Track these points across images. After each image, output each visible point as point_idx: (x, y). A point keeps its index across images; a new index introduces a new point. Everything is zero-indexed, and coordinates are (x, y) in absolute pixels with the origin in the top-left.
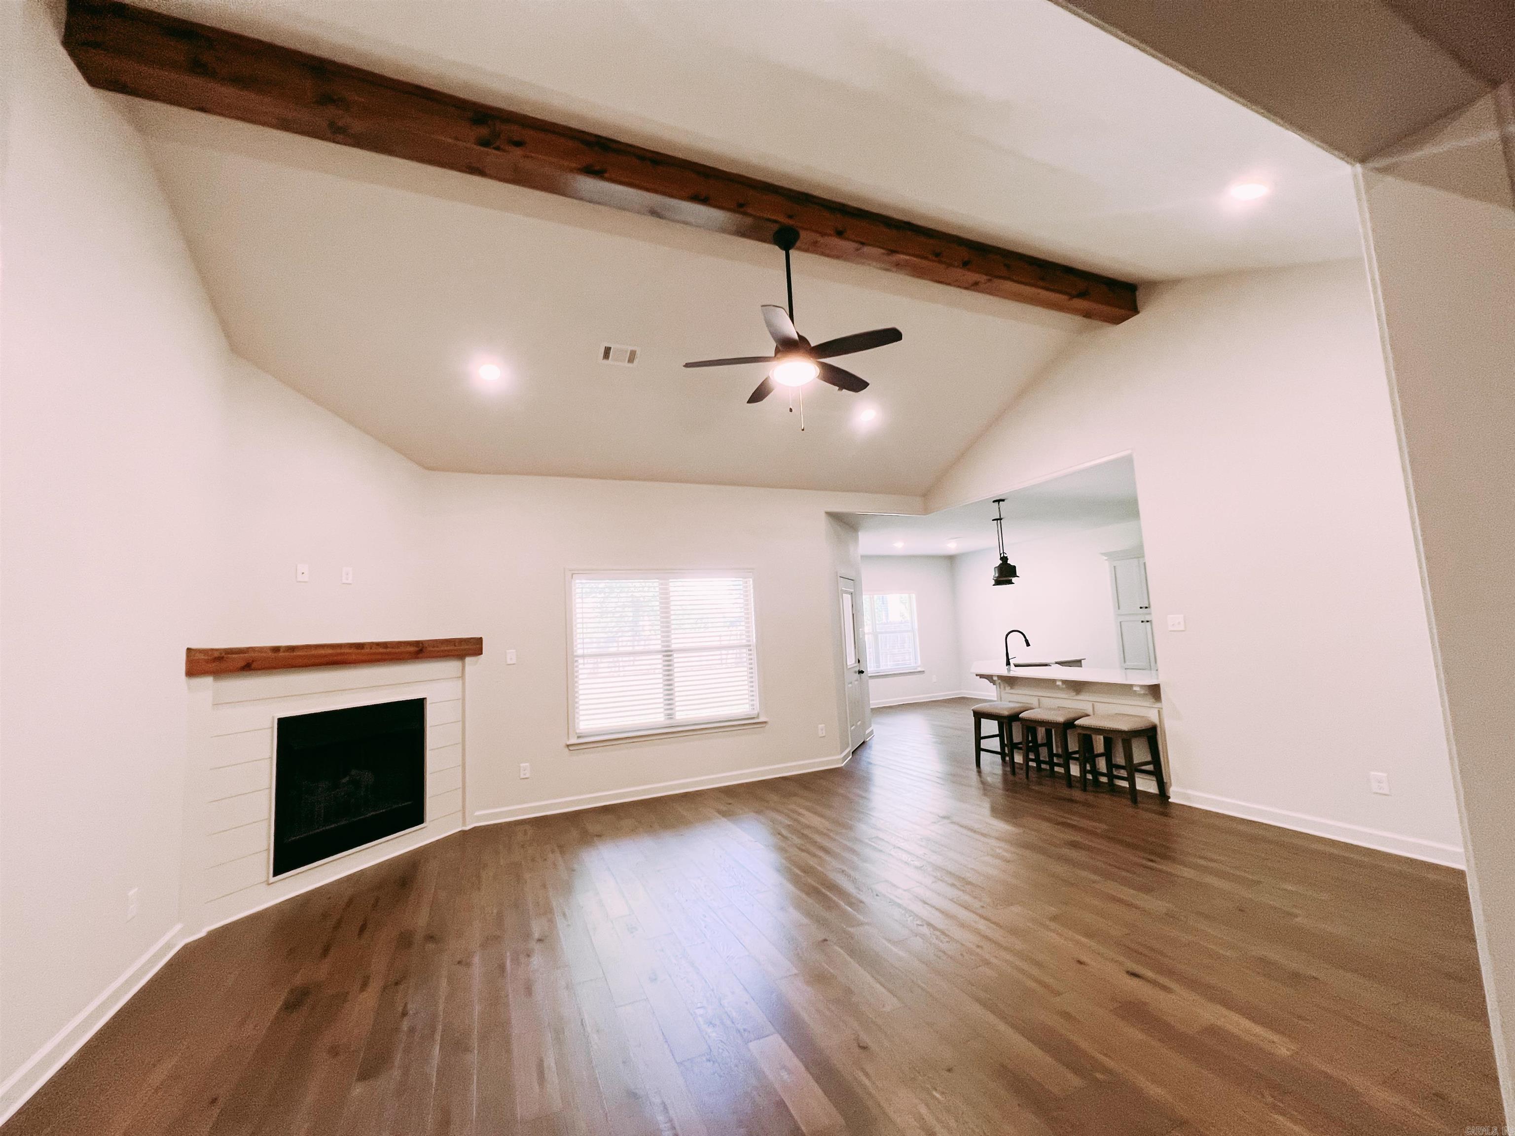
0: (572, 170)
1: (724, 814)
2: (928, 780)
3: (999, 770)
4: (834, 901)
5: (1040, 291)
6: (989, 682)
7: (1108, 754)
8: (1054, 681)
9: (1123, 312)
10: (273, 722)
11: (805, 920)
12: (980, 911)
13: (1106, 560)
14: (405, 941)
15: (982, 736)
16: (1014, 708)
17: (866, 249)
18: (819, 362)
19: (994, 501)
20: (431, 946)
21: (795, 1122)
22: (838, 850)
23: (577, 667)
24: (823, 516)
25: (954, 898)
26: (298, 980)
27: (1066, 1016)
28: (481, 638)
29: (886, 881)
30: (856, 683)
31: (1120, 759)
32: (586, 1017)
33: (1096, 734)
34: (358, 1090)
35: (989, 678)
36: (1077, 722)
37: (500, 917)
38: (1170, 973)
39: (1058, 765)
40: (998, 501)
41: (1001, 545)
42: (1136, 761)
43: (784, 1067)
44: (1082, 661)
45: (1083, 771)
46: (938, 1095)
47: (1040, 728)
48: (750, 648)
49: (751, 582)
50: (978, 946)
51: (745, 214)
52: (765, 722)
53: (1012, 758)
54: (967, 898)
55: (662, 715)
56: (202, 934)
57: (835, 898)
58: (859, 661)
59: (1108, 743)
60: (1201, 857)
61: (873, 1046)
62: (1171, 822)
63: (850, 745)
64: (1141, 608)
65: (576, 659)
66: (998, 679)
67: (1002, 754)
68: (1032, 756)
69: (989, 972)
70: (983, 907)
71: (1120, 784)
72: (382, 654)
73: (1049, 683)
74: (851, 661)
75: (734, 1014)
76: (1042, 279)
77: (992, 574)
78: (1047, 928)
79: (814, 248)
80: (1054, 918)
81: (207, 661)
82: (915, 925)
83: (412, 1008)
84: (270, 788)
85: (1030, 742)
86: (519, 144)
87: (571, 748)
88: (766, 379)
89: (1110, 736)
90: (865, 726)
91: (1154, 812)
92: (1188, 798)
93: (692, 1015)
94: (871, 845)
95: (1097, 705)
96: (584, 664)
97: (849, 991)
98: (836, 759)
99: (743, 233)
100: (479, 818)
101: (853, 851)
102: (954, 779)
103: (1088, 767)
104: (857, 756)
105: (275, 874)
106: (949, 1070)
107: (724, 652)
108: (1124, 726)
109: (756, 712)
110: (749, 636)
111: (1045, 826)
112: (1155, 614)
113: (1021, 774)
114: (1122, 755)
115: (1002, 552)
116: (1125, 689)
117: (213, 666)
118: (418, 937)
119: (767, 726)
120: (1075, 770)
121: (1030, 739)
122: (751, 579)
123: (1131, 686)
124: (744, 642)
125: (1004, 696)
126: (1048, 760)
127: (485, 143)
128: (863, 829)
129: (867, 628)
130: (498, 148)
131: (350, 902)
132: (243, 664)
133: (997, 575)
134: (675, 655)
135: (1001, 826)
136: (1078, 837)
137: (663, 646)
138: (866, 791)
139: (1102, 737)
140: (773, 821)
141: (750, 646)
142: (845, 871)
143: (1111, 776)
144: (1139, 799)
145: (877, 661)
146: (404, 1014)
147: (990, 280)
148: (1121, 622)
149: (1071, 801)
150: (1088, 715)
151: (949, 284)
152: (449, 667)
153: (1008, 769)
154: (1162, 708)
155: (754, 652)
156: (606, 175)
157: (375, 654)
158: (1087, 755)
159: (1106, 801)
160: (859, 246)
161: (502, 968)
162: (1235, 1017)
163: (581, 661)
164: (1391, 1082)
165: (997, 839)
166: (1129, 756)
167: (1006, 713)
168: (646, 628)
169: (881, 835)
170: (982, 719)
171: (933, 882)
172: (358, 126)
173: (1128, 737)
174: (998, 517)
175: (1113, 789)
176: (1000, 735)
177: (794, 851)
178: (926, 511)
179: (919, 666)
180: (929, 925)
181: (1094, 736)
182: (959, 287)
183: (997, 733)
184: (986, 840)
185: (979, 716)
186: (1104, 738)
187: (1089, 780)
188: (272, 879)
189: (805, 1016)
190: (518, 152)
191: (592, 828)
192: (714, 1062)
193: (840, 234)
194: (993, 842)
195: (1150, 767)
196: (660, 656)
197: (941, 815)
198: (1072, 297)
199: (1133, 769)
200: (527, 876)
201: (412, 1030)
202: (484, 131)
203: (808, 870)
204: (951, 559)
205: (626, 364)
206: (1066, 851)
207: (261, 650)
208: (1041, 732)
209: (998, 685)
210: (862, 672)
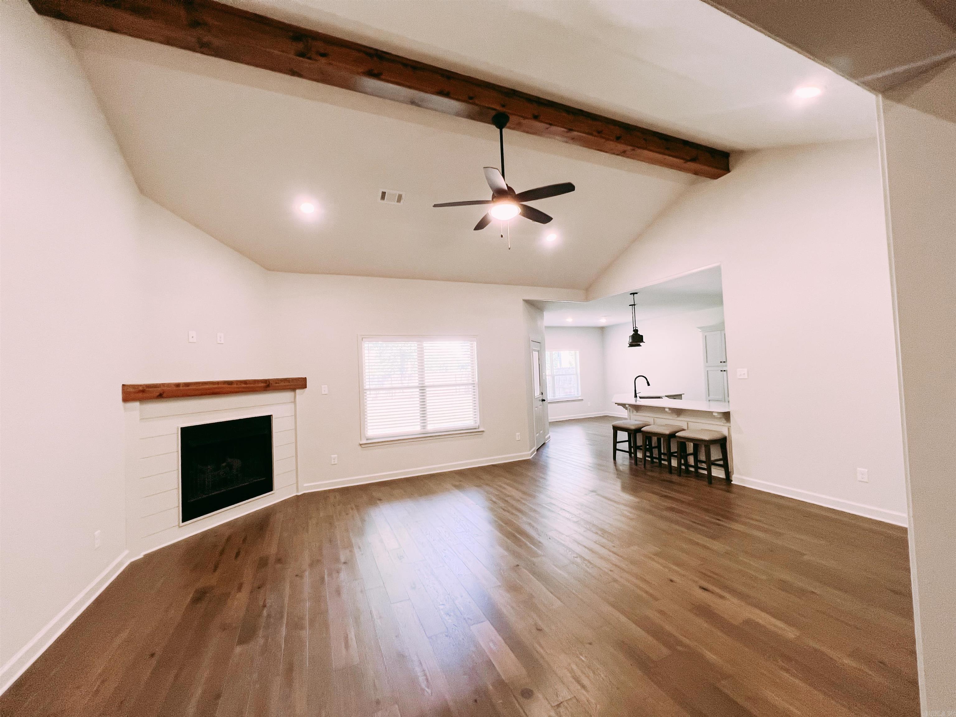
0: (358, 73)
1: (458, 487)
2: (583, 468)
3: (627, 462)
4: (523, 542)
5: (667, 157)
6: (623, 408)
7: (695, 454)
8: (664, 408)
9: (720, 171)
10: (178, 431)
11: (506, 553)
12: (614, 550)
13: (700, 331)
14: (263, 563)
15: (617, 441)
16: (638, 424)
17: (554, 128)
18: (521, 204)
19: (631, 294)
20: (279, 566)
21: (498, 673)
22: (527, 511)
23: (366, 396)
24: (522, 303)
25: (596, 541)
26: (200, 584)
27: (661, 612)
28: (306, 378)
29: (555, 530)
30: (540, 407)
31: (703, 457)
32: (373, 610)
33: (688, 442)
34: (238, 649)
35: (624, 405)
36: (677, 434)
37: (320, 549)
38: (725, 587)
39: (664, 460)
40: (634, 294)
41: (634, 322)
42: (712, 459)
43: (492, 641)
44: (682, 395)
45: (680, 464)
46: (583, 659)
47: (653, 437)
48: (474, 385)
49: (475, 344)
50: (611, 571)
51: (474, 104)
52: (483, 431)
53: (636, 455)
54: (604, 541)
55: (419, 426)
56: (141, 556)
57: (524, 540)
58: (542, 394)
59: (696, 447)
60: (749, 518)
61: (546, 629)
62: (732, 496)
63: (536, 445)
64: (721, 362)
65: (365, 391)
66: (629, 406)
67: (630, 452)
68: (648, 454)
69: (616, 585)
70: (614, 547)
71: (701, 472)
72: (244, 388)
73: (661, 410)
74: (537, 393)
75: (462, 609)
76: (668, 149)
77: (628, 340)
78: (653, 560)
79: (518, 127)
80: (656, 554)
81: (135, 393)
82: (573, 557)
83: (269, 602)
84: (178, 470)
85: (647, 445)
86: (324, 55)
87: (363, 446)
88: (486, 215)
89: (697, 443)
90: (545, 433)
91: (721, 489)
92: (743, 480)
93: (436, 609)
94: (546, 508)
95: (690, 424)
96: (370, 394)
97: (531, 596)
98: (527, 454)
99: (471, 116)
100: (308, 488)
101: (535, 511)
102: (599, 467)
103: (683, 462)
104: (539, 452)
105: (183, 521)
106: (590, 644)
107: (458, 387)
108: (706, 437)
109: (477, 425)
110: (473, 378)
111: (655, 498)
112: (729, 367)
113: (641, 465)
114: (704, 454)
115: (634, 326)
116: (708, 414)
117: (140, 395)
118: (272, 560)
119: (484, 433)
120: (674, 463)
121: (647, 444)
122: (475, 342)
123: (712, 412)
124: (471, 382)
125: (632, 417)
126: (658, 457)
127: (301, 55)
128: (543, 498)
129: (548, 372)
130: (310, 58)
131: (229, 539)
132: (158, 394)
133: (631, 341)
134: (427, 389)
135: (627, 497)
136: (675, 505)
137: (419, 384)
138: (544, 474)
139: (692, 444)
140: (487, 492)
141: (474, 384)
142: (531, 523)
143: (696, 467)
144: (713, 481)
145: (554, 393)
146: (264, 606)
147: (634, 150)
148: (707, 371)
149: (671, 482)
150: (684, 430)
151: (606, 152)
152: (286, 396)
153: (633, 461)
154: (730, 426)
155: (476, 388)
156: (383, 77)
157: (239, 388)
158: (682, 453)
159: (693, 482)
160: (548, 126)
161: (322, 579)
162: (763, 614)
163: (368, 392)
164: (855, 654)
165: (625, 505)
166: (708, 455)
167: (633, 427)
168: (409, 369)
169: (553, 501)
170: (618, 431)
171: (584, 531)
172: (216, 42)
173: (708, 444)
174: (633, 304)
175: (698, 476)
176: (629, 441)
177: (501, 511)
178: (587, 299)
179: (580, 396)
180: (581, 557)
181: (687, 443)
182: (614, 154)
183: (627, 439)
184: (618, 506)
185: (616, 429)
186: (694, 444)
187: (683, 469)
188: (182, 524)
189: (504, 611)
190: (323, 60)
191: (376, 494)
192: (450, 637)
193: (536, 118)
194: (622, 507)
195: (721, 463)
196: (418, 390)
197: (590, 490)
198: (687, 161)
199: (710, 463)
200: (336, 523)
201: (269, 616)
202: (300, 46)
203: (508, 523)
204: (602, 329)
205: (396, 203)
206: (665, 513)
207: (169, 385)
208: (654, 440)
209: (629, 410)
210: (544, 400)
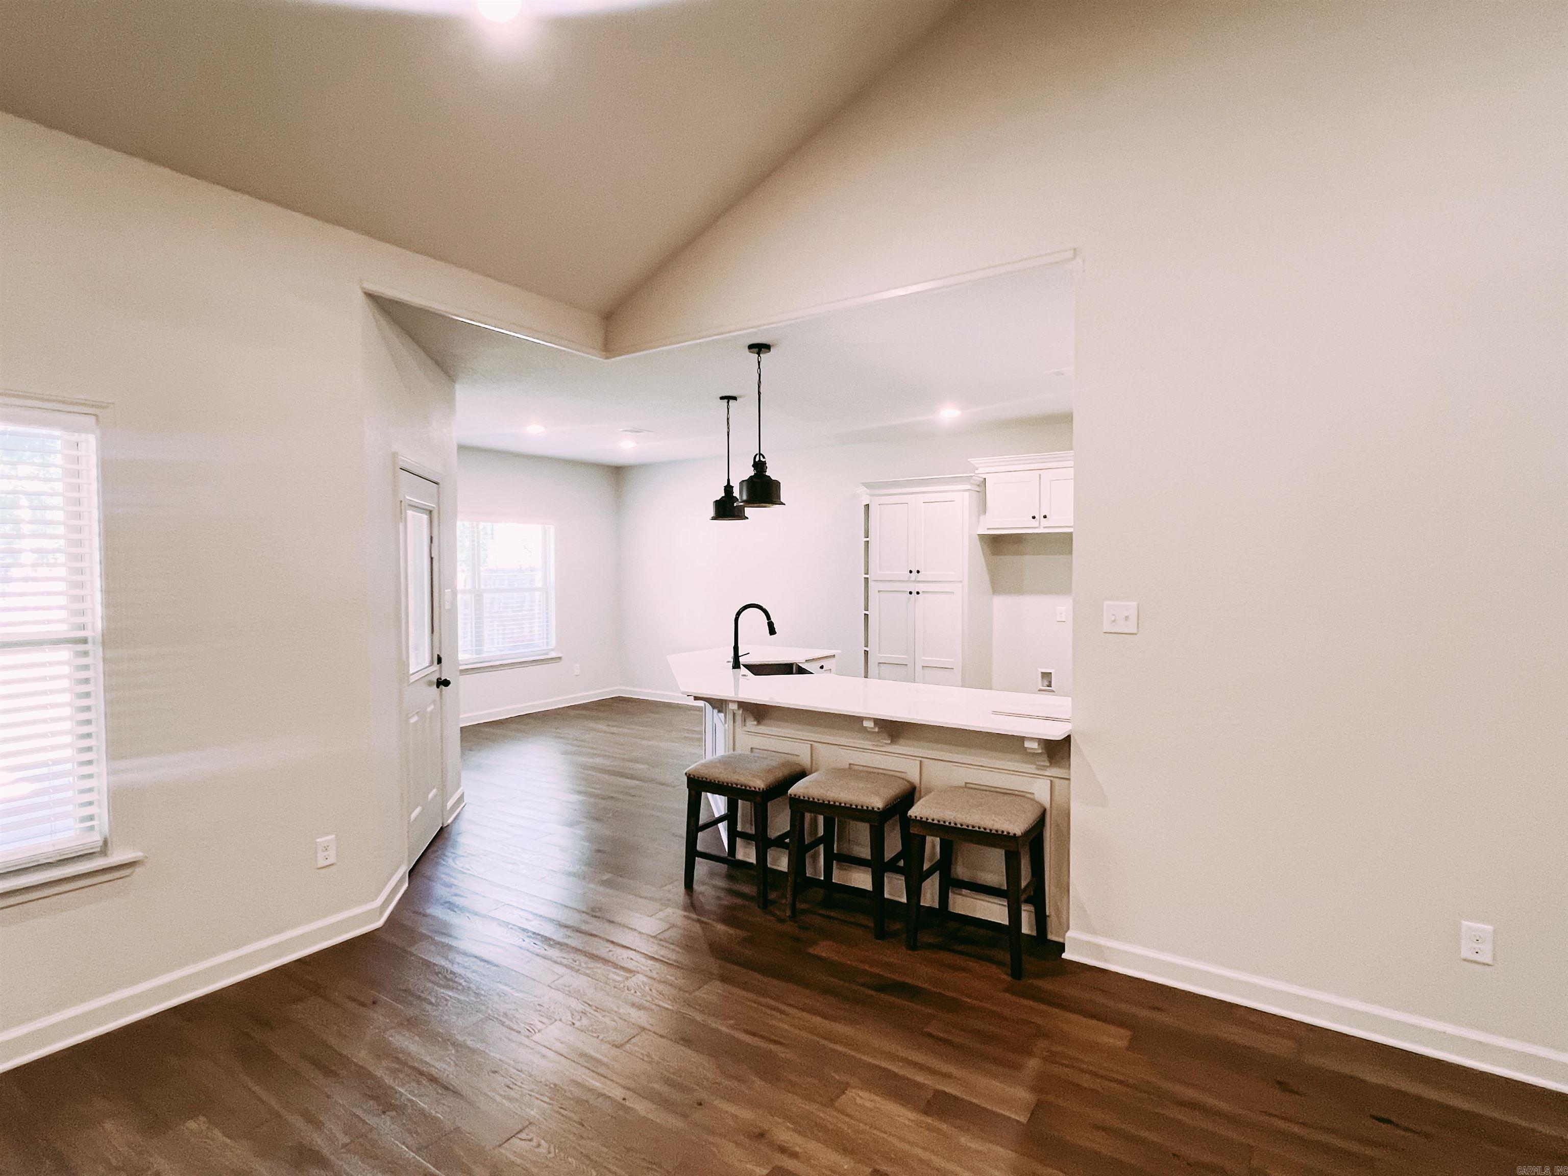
8: (860, 719)
15: (699, 822)
19: (752, 348)
30: (432, 707)
35: (720, 704)
36: (912, 813)
40: (759, 348)
41: (757, 440)
58: (439, 660)
63: (406, 858)
64: (911, 572)
66: (734, 708)
74: (418, 660)
92: (1098, 949)
110: (79, 610)
123: (1020, 737)
124: (65, 628)
125: (743, 738)
141: (85, 641)
145: (479, 640)
154: (1067, 780)
155: (96, 659)
178: (609, 347)
179: (552, 650)
185: (696, 785)
204: (619, 473)
209: (731, 716)
210: (446, 683)
